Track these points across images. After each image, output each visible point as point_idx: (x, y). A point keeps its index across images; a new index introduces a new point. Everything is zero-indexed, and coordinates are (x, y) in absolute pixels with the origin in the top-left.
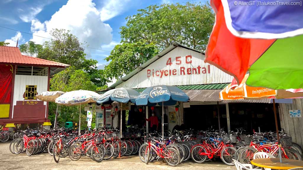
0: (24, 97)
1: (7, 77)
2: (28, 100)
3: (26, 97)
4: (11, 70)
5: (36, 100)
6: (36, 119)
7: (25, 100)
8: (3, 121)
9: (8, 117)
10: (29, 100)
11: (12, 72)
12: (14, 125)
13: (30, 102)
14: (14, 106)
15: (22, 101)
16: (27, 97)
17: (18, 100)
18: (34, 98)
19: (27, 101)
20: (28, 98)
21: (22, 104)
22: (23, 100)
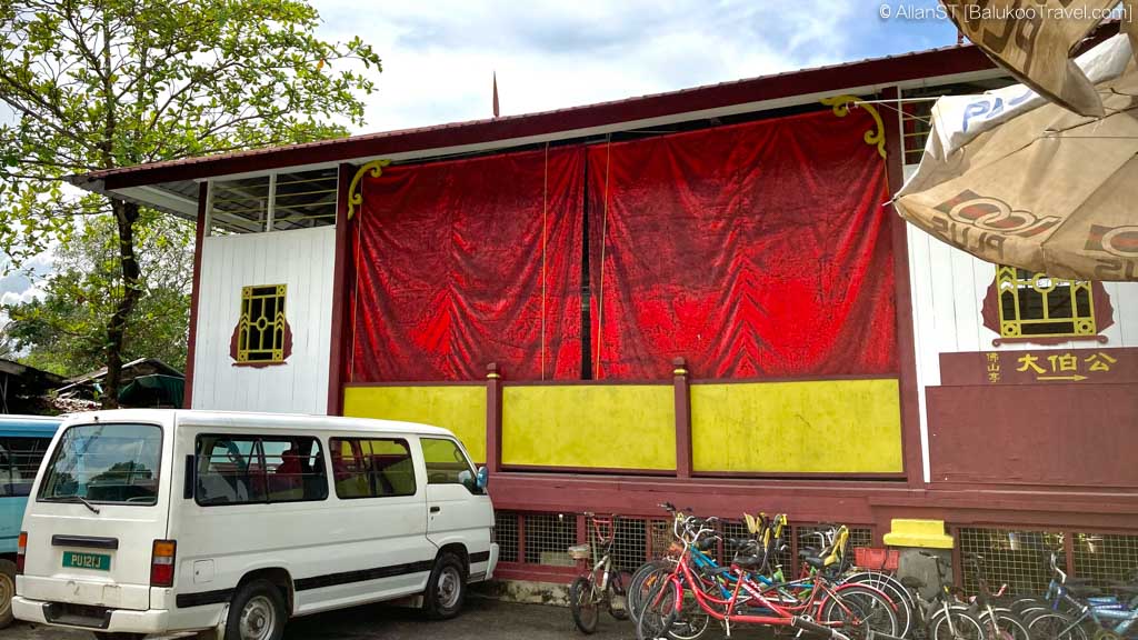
0: (991, 322)
1: (853, 188)
2: (1029, 347)
3: (1010, 323)
4: (869, 140)
5: (1094, 345)
6: (1064, 499)
7: (1004, 347)
8: (866, 496)
9: (897, 468)
10: (1034, 341)
11: (883, 154)
12: (948, 531)
13: (1042, 358)
14: (928, 389)
15: (981, 357)
16: (1019, 321)
17: (951, 348)
18: (1077, 327)
19: (1023, 353)
20: (1026, 329)
21: (986, 374)
22: (988, 347)
